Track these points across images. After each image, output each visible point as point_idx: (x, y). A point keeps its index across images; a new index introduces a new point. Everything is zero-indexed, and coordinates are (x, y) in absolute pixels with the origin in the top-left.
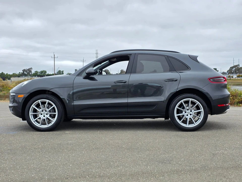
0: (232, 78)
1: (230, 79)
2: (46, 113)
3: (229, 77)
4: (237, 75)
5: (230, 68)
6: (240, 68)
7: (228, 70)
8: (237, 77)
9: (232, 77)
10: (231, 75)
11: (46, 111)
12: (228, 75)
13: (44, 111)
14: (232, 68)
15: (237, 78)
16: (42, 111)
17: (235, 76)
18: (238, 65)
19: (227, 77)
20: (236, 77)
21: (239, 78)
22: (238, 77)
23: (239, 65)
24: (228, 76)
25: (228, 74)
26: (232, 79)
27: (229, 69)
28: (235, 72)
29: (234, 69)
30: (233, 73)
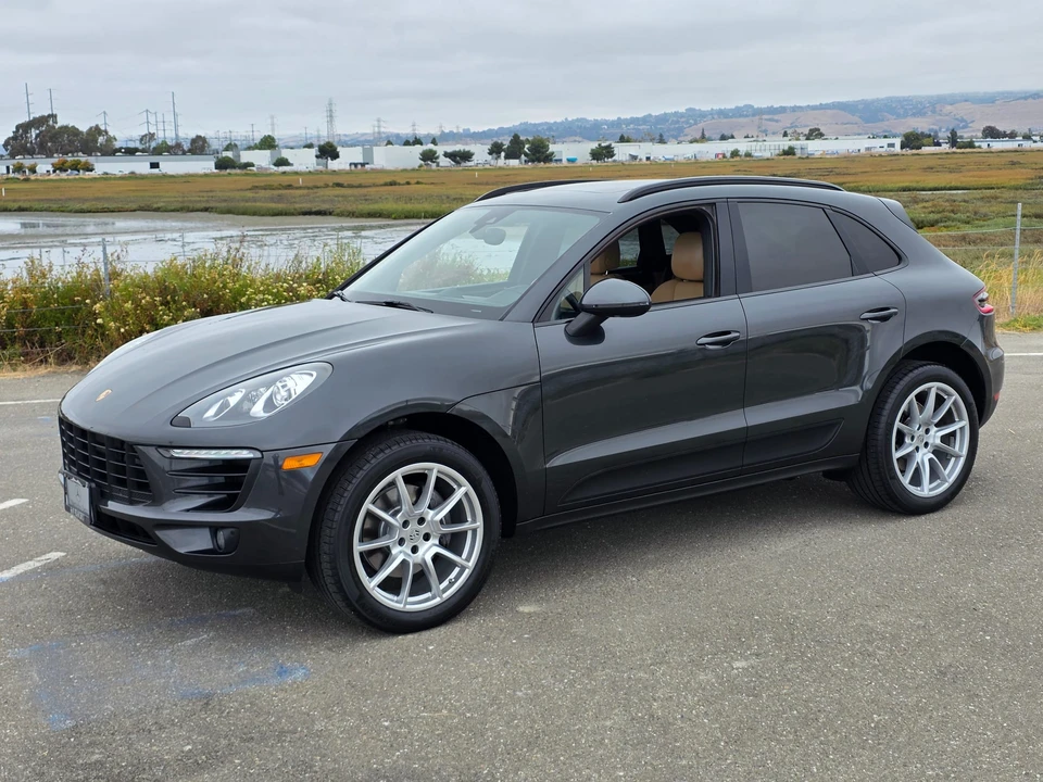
0: (33, 177)
1: (27, 180)
2: (424, 529)
3: (19, 169)
4: (55, 160)
5: (18, 127)
6: (61, 128)
7: (9, 139)
8: (54, 171)
9: (33, 170)
10: (27, 162)
11: (421, 521)
12: (15, 162)
13: (413, 525)
14: (24, 128)
15: (53, 176)
16: (405, 524)
17: (44, 166)
18: (49, 116)
19: (8, 168)
20: (51, 170)
21: (64, 175)
22: (60, 168)
23: (53, 116)
24: (12, 163)
25: (12, 156)
26: (36, 180)
27: (11, 135)
28: (43, 149)
29: (34, 133)
30: (31, 152)
